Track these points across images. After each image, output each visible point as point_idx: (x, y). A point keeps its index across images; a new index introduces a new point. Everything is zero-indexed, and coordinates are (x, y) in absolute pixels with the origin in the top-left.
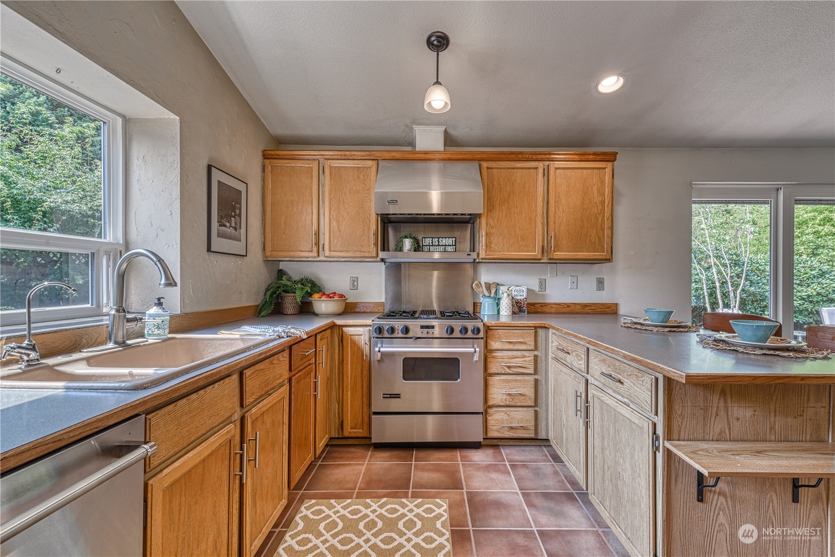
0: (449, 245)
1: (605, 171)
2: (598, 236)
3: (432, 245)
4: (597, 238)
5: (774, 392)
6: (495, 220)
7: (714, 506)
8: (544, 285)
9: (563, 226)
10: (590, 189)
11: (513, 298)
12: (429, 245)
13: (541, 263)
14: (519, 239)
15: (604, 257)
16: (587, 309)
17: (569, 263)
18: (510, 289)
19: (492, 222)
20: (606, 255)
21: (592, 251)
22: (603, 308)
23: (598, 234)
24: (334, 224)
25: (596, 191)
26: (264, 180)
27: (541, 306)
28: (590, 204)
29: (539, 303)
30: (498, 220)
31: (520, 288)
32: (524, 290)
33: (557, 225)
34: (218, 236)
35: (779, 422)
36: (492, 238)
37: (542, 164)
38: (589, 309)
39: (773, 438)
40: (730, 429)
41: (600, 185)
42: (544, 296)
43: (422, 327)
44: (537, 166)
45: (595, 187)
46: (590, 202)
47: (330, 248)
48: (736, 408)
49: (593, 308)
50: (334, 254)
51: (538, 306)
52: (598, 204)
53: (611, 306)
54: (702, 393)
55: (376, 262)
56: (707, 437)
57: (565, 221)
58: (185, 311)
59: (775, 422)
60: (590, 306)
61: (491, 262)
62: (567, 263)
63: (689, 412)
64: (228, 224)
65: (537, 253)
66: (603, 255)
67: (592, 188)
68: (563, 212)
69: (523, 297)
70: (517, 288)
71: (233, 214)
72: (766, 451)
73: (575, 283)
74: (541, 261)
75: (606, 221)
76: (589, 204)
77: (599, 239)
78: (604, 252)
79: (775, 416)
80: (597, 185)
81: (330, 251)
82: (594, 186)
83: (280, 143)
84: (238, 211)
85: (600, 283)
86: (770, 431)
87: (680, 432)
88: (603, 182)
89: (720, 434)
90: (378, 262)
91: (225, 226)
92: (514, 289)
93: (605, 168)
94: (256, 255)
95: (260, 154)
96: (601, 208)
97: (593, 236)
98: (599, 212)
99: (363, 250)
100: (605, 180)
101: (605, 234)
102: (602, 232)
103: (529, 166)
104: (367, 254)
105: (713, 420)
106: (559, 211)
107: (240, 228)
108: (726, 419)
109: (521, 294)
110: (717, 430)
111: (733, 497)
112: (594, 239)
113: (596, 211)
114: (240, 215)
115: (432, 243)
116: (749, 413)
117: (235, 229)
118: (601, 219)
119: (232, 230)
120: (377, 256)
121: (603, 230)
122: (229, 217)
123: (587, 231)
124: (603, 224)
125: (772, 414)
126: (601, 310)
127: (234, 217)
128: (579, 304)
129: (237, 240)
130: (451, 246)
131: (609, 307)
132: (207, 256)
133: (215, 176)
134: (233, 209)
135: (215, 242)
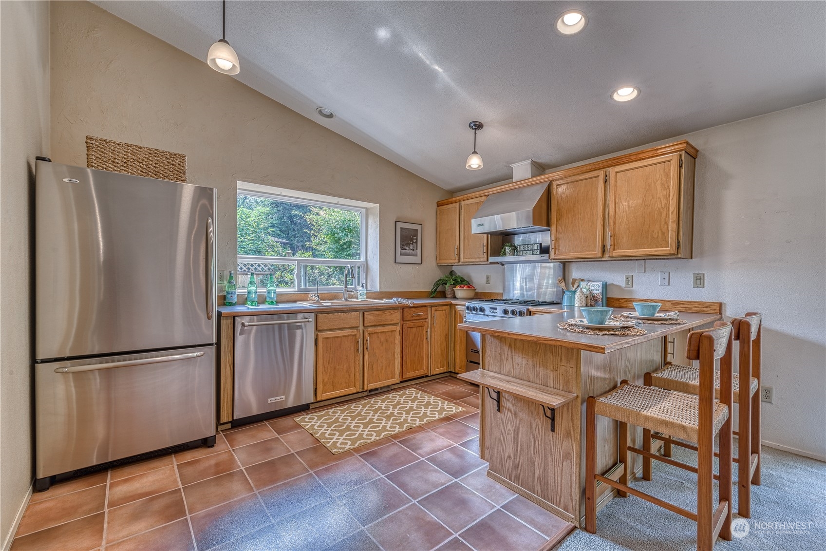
0: (535, 250)
1: (670, 163)
2: (662, 231)
3: (524, 251)
4: (660, 233)
5: (539, 350)
6: (563, 227)
7: (505, 416)
8: (630, 281)
9: (623, 225)
10: (653, 185)
11: (590, 292)
12: (522, 251)
13: (602, 261)
14: (582, 240)
15: (668, 252)
16: (678, 306)
17: (659, 259)
18: (589, 284)
19: (560, 230)
20: (670, 250)
21: (655, 247)
22: (700, 306)
23: (661, 229)
24: (466, 241)
25: (660, 186)
26: (437, 219)
27: (626, 301)
28: (653, 200)
29: (624, 299)
30: (565, 226)
31: (597, 283)
32: (600, 285)
33: (617, 225)
34: (401, 255)
35: (543, 372)
36: (560, 242)
37: (602, 172)
38: (681, 307)
39: (538, 381)
40: (514, 370)
41: (664, 179)
42: (631, 292)
43: (491, 308)
44: (598, 175)
45: (659, 182)
46: (653, 198)
47: (464, 256)
48: (517, 357)
49: (686, 306)
50: (467, 260)
51: (623, 301)
52: (662, 199)
53: (711, 305)
54: (499, 344)
55: (487, 264)
56: (502, 372)
57: (625, 220)
58: (381, 291)
59: (539, 371)
60: (684, 304)
61: (581, 261)
62: (656, 259)
63: (494, 354)
64: (408, 248)
65: (598, 252)
66: (666, 250)
67: (655, 183)
68: (623, 212)
69: (599, 292)
70: (594, 283)
71: (411, 242)
72: (511, 382)
73: (667, 279)
74: (603, 259)
75: (670, 214)
76: (651, 200)
77: (663, 234)
78: (668, 247)
79: (540, 367)
80: (661, 179)
81: (464, 258)
82: (657, 181)
83: (454, 193)
84: (415, 241)
85: (699, 280)
86: (537, 376)
87: (489, 366)
88: (667, 175)
89: (509, 372)
90: (489, 264)
91: (406, 249)
92: (591, 285)
93: (670, 161)
94: (430, 263)
95: (436, 205)
96: (665, 201)
97: (656, 231)
98: (663, 206)
99: (480, 257)
100: (670, 173)
101: (670, 228)
102: (666, 227)
103: (591, 176)
104: (482, 260)
105: (505, 362)
106: (619, 211)
107: (417, 249)
108: (512, 363)
109: (597, 289)
110: (507, 370)
111: (516, 415)
112: (657, 234)
113: (659, 206)
114: (416, 242)
115: (524, 249)
116: (524, 362)
117: (413, 250)
118: (665, 213)
119: (411, 251)
120: (488, 261)
121: (668, 225)
122: (408, 244)
123: (649, 228)
124: (667, 219)
125: (538, 366)
126: (696, 309)
127: (412, 244)
128: (669, 301)
129: (414, 256)
130: (536, 250)
131: (708, 307)
132: (394, 265)
133: (399, 225)
134: (412, 240)
135: (400, 259)
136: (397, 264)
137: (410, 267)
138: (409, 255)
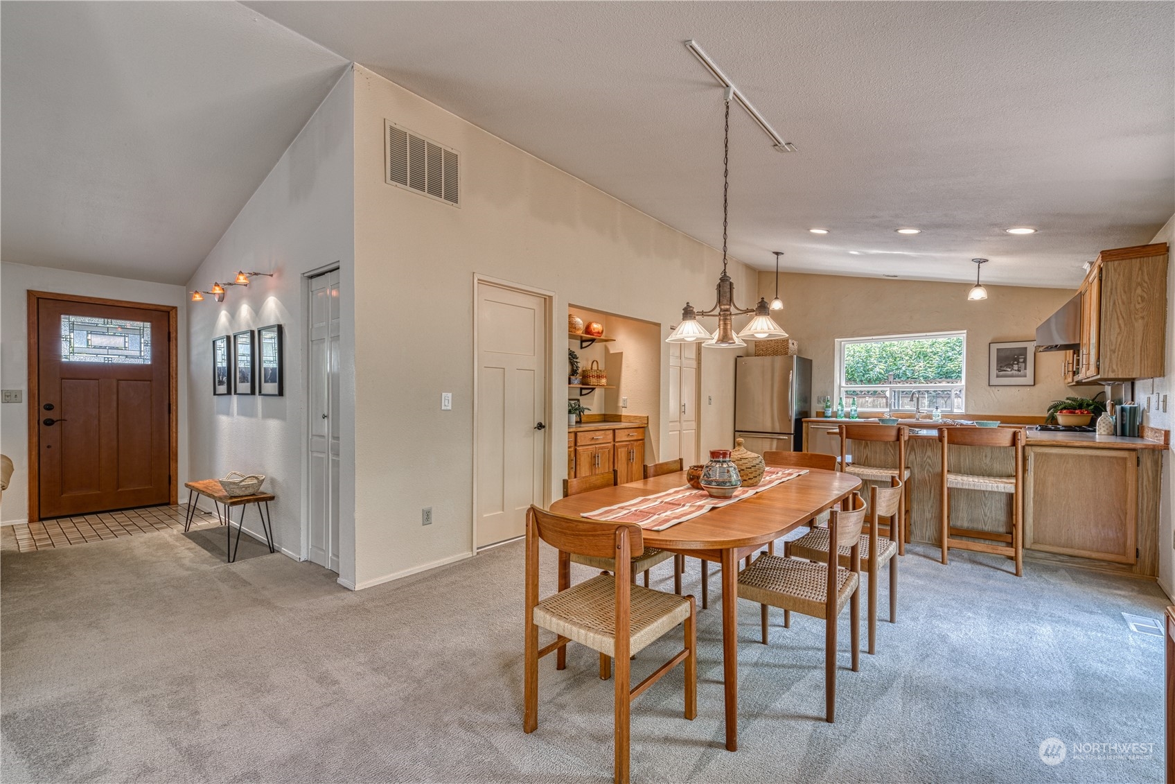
34: (998, 376)
58: (967, 414)
64: (1009, 370)
84: (1021, 360)
91: (1006, 371)
107: (1025, 369)
114: (1025, 361)
117: (1019, 370)
119: (1015, 372)
122: (1010, 365)
127: (1017, 364)
129: (1021, 377)
132: (989, 388)
133: (994, 347)
134: (1017, 360)
135: (994, 381)
136: (993, 388)
137: (1014, 390)
138: (1012, 376)
